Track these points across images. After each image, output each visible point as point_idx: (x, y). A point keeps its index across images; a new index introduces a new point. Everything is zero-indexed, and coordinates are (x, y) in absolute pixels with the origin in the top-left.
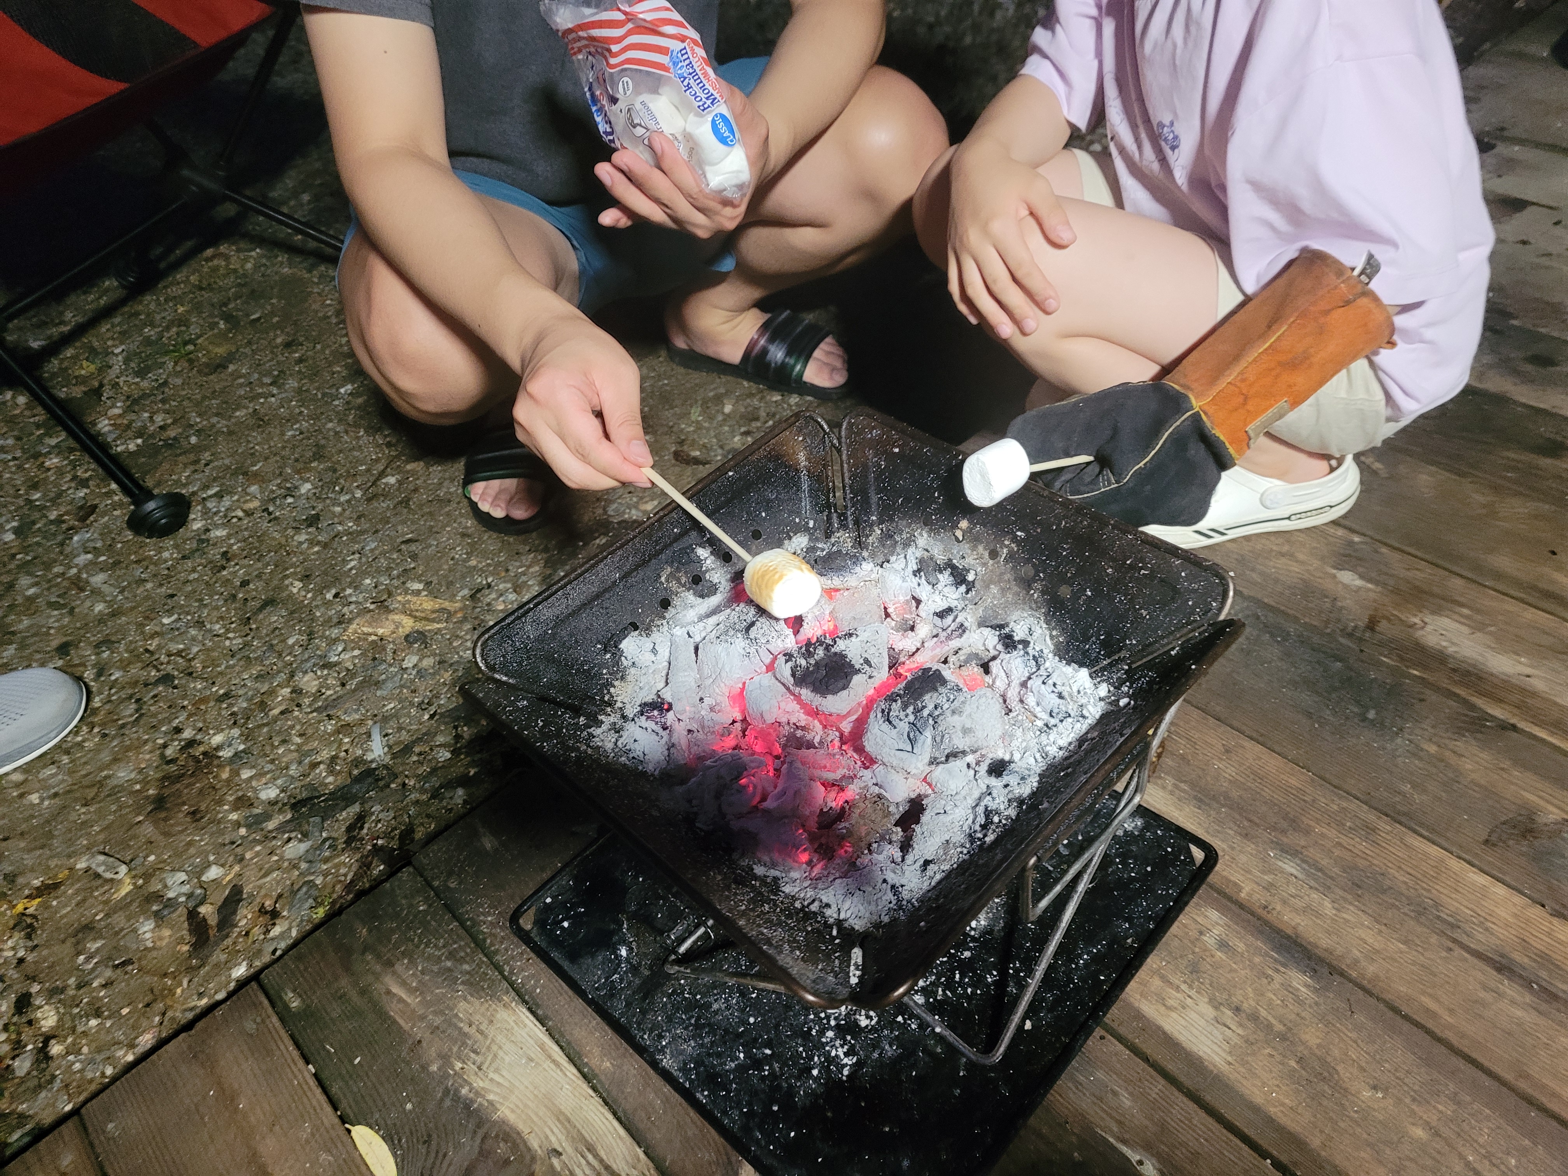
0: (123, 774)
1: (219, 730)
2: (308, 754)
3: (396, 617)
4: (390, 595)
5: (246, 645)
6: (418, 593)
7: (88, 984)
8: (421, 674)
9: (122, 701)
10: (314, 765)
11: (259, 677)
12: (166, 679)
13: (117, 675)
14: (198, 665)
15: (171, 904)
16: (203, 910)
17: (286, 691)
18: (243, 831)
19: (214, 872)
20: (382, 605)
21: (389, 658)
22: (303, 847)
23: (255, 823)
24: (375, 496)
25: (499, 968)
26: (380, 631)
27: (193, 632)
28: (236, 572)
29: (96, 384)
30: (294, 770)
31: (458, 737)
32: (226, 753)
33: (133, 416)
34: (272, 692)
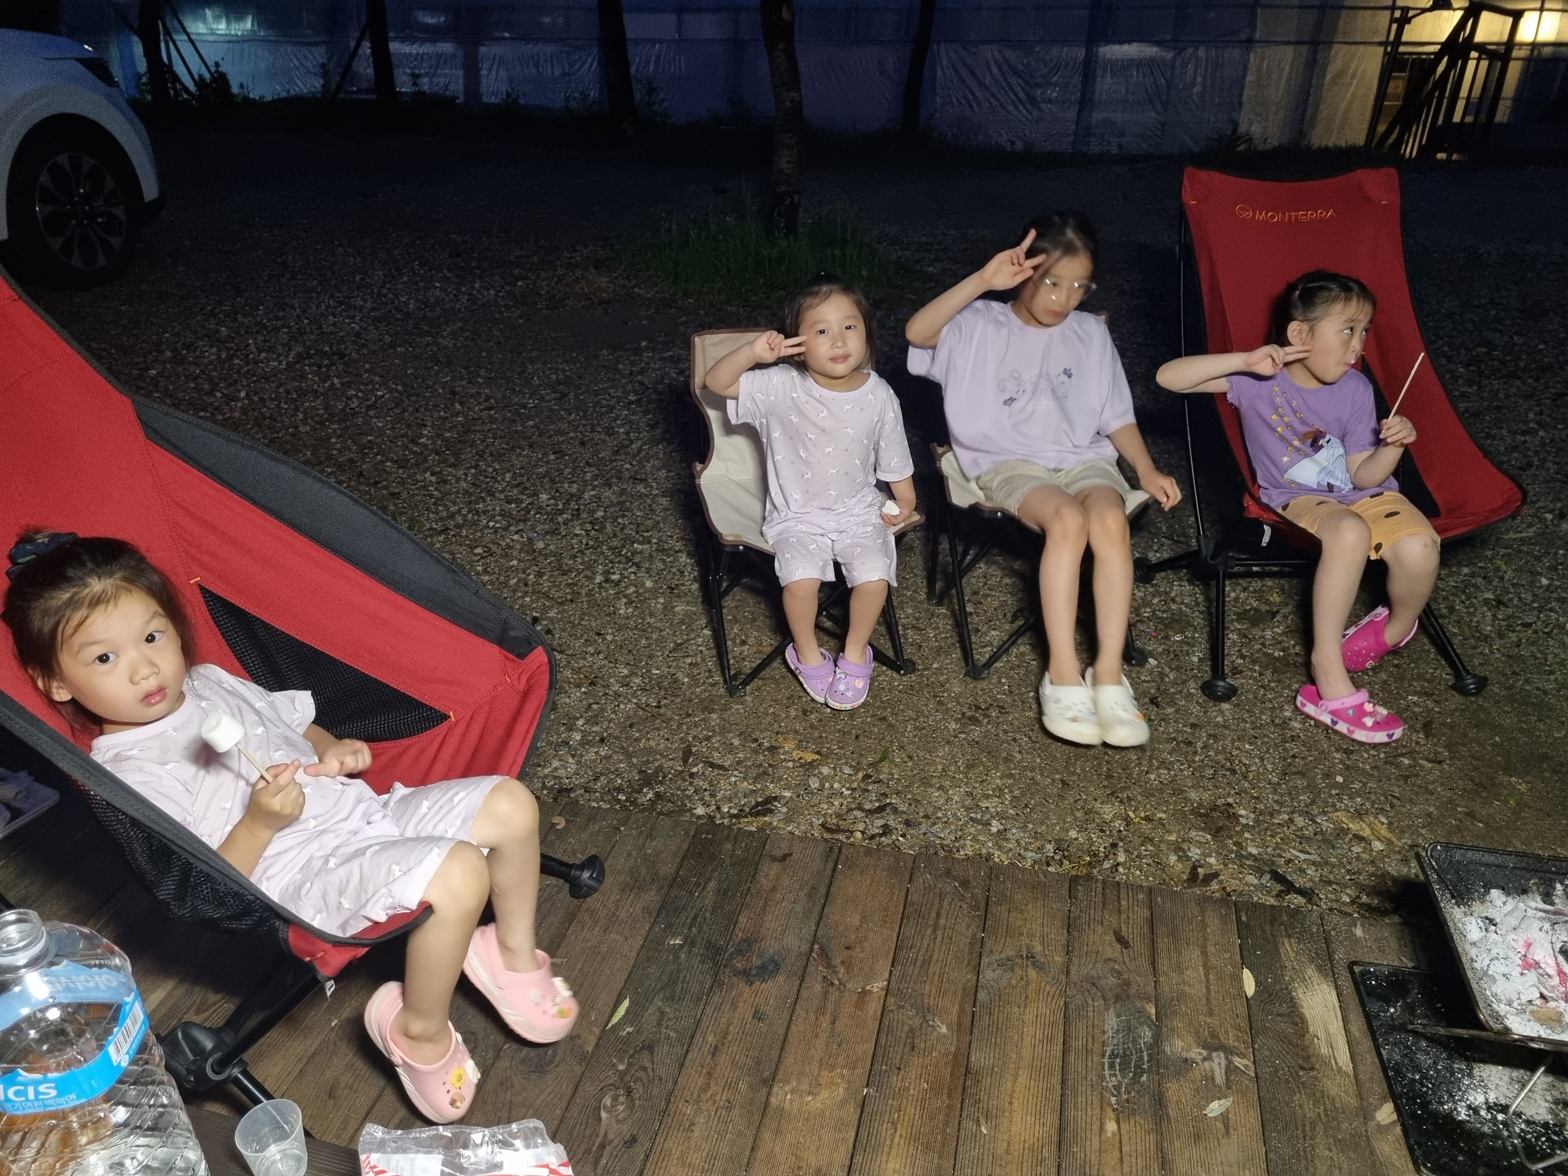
0: (1193, 795)
1: (1245, 809)
2: (1281, 849)
3: (1364, 825)
4: (1366, 813)
5: (1278, 784)
6: (1383, 823)
7: (1141, 859)
8: (1358, 858)
9: (1207, 765)
10: (1280, 856)
11: (1276, 802)
12: (1233, 771)
13: (1211, 753)
14: (1251, 776)
15: (1189, 858)
16: (1200, 870)
17: (1286, 817)
18: (1233, 856)
19: (1212, 860)
20: (1359, 814)
21: (1347, 840)
22: (1256, 881)
23: (1240, 856)
24: (1391, 764)
25: (1333, 972)
26: (1351, 825)
27: (1257, 760)
28: (1294, 748)
29: (1275, 609)
30: (1269, 850)
31: (1358, 897)
32: (1243, 821)
33: (1285, 639)
34: (1279, 812)
